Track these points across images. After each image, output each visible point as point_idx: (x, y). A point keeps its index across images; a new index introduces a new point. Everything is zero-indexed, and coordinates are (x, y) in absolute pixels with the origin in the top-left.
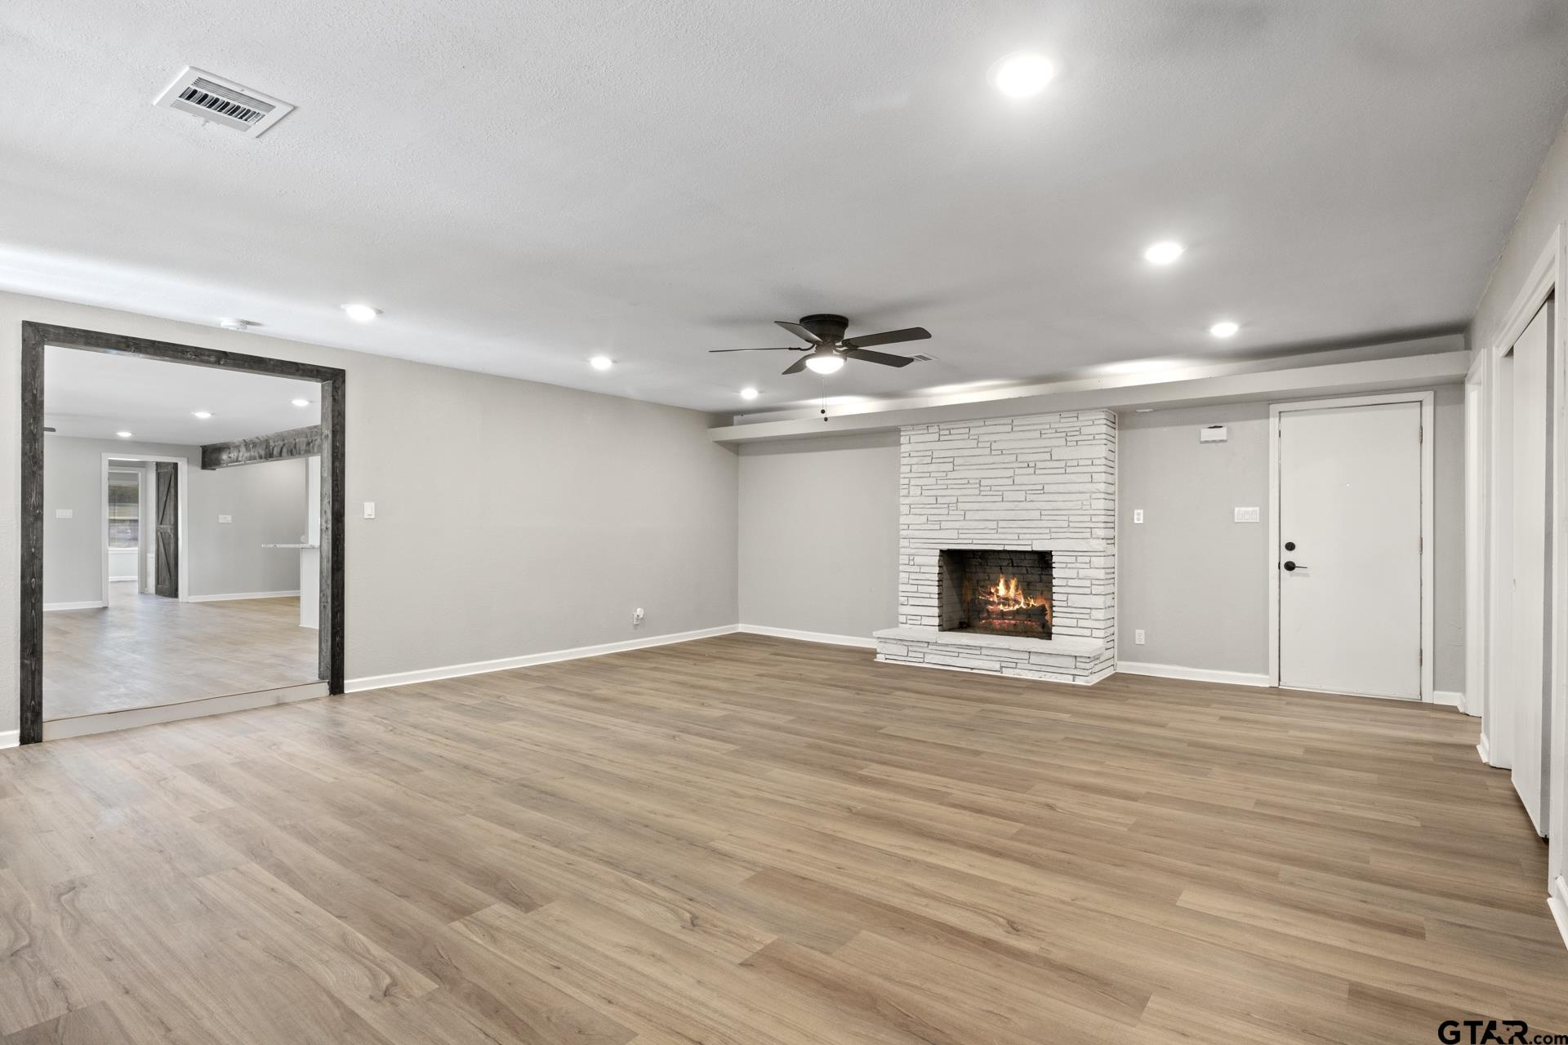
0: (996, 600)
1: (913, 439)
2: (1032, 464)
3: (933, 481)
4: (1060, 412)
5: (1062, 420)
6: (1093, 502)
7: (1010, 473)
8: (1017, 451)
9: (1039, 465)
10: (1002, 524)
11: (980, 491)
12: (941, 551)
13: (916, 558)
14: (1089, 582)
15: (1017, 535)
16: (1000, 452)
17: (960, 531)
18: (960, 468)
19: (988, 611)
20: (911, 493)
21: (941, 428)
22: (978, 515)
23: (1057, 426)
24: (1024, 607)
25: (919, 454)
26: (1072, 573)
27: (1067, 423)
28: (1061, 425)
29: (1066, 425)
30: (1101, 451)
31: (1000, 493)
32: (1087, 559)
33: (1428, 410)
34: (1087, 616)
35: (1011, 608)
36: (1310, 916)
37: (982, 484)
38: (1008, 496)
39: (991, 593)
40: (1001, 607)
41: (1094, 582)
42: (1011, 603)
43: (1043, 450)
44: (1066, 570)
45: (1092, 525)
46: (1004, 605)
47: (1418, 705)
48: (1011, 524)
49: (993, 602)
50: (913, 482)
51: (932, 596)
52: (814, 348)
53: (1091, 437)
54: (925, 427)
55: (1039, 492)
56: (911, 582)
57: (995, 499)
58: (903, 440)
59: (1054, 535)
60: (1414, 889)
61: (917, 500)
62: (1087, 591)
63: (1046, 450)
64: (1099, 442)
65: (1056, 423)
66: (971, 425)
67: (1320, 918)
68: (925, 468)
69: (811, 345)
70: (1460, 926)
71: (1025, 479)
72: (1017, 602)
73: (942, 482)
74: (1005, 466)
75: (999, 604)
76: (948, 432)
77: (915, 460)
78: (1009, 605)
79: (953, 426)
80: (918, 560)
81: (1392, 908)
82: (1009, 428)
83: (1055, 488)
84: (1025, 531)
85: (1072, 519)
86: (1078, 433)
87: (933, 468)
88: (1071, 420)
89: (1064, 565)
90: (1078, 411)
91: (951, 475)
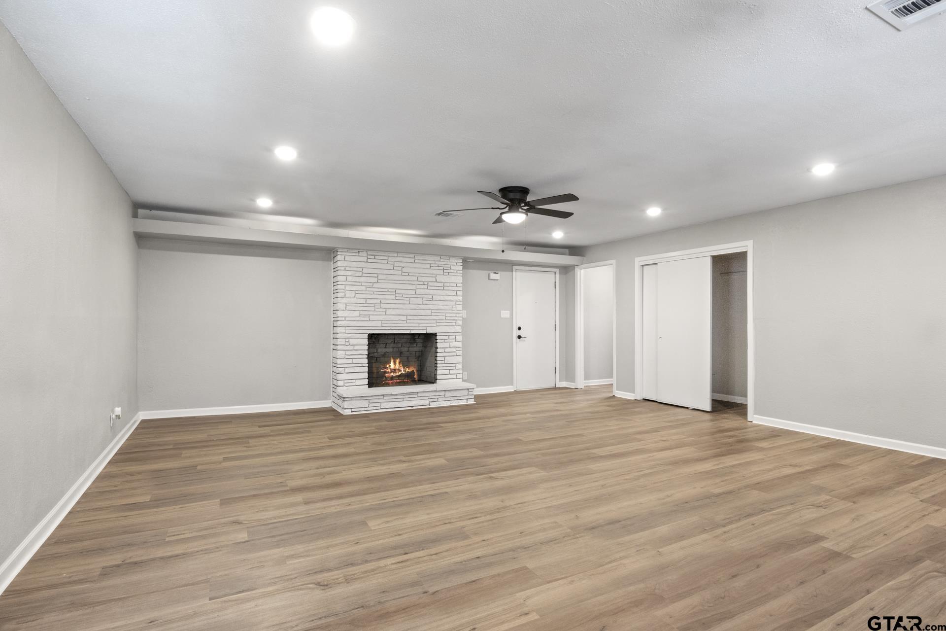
0: (389, 371)
1: (347, 258)
2: (426, 283)
3: (363, 288)
4: (440, 256)
5: (441, 260)
6: (457, 306)
7: (413, 287)
8: (417, 275)
9: (430, 284)
10: (409, 317)
11: (396, 297)
12: (369, 334)
13: (351, 340)
14: (455, 349)
15: (418, 324)
16: (407, 274)
17: (383, 322)
18: (383, 281)
19: (385, 377)
20: (347, 296)
21: (369, 253)
22: (394, 312)
23: (439, 263)
24: (404, 373)
25: (352, 269)
26: (447, 345)
27: (444, 262)
28: (441, 263)
29: (443, 263)
30: (459, 279)
31: (408, 299)
32: (454, 337)
33: (557, 275)
34: (454, 368)
35: (397, 374)
37: (397, 292)
38: (413, 301)
39: (387, 368)
40: (392, 374)
41: (457, 349)
42: (397, 371)
43: (431, 276)
44: (444, 343)
45: (457, 318)
46: (394, 373)
47: (555, 388)
48: (415, 318)
49: (388, 372)
50: (348, 288)
51: (364, 365)
52: (508, 208)
53: (455, 271)
54: (357, 251)
55: (430, 299)
56: (347, 357)
57: (405, 302)
58: (339, 258)
59: (438, 324)
61: (353, 300)
62: (454, 354)
63: (433, 276)
64: (458, 274)
65: (438, 261)
66: (389, 255)
68: (357, 279)
69: (505, 206)
71: (422, 292)
72: (400, 370)
73: (370, 289)
74: (410, 282)
75: (391, 372)
76: (373, 257)
77: (349, 273)
78: (396, 373)
79: (376, 254)
80: (352, 341)
82: (412, 260)
83: (438, 298)
84: (423, 321)
85: (447, 315)
86: (449, 268)
87: (362, 279)
88: (446, 261)
89: (443, 341)
90: (449, 257)
91: (375, 285)
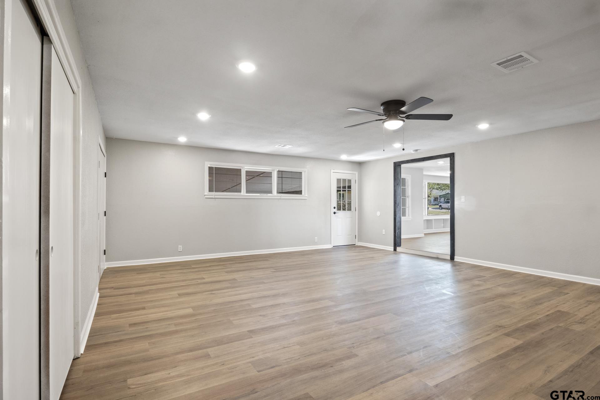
36: (160, 318)
60: (131, 339)
67: (157, 319)
70: (118, 332)
81: (138, 329)
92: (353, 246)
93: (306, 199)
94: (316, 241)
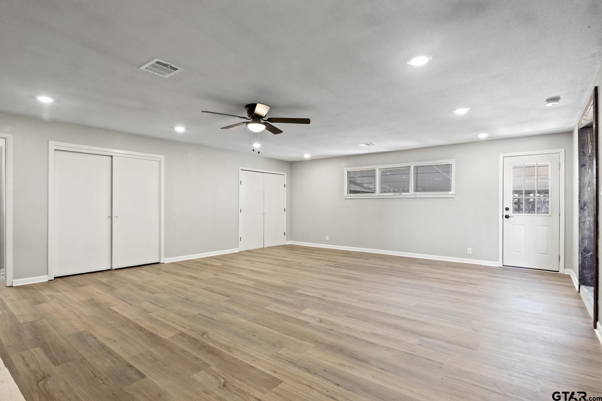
92: (554, 273)
93: (454, 197)
94: (468, 253)
